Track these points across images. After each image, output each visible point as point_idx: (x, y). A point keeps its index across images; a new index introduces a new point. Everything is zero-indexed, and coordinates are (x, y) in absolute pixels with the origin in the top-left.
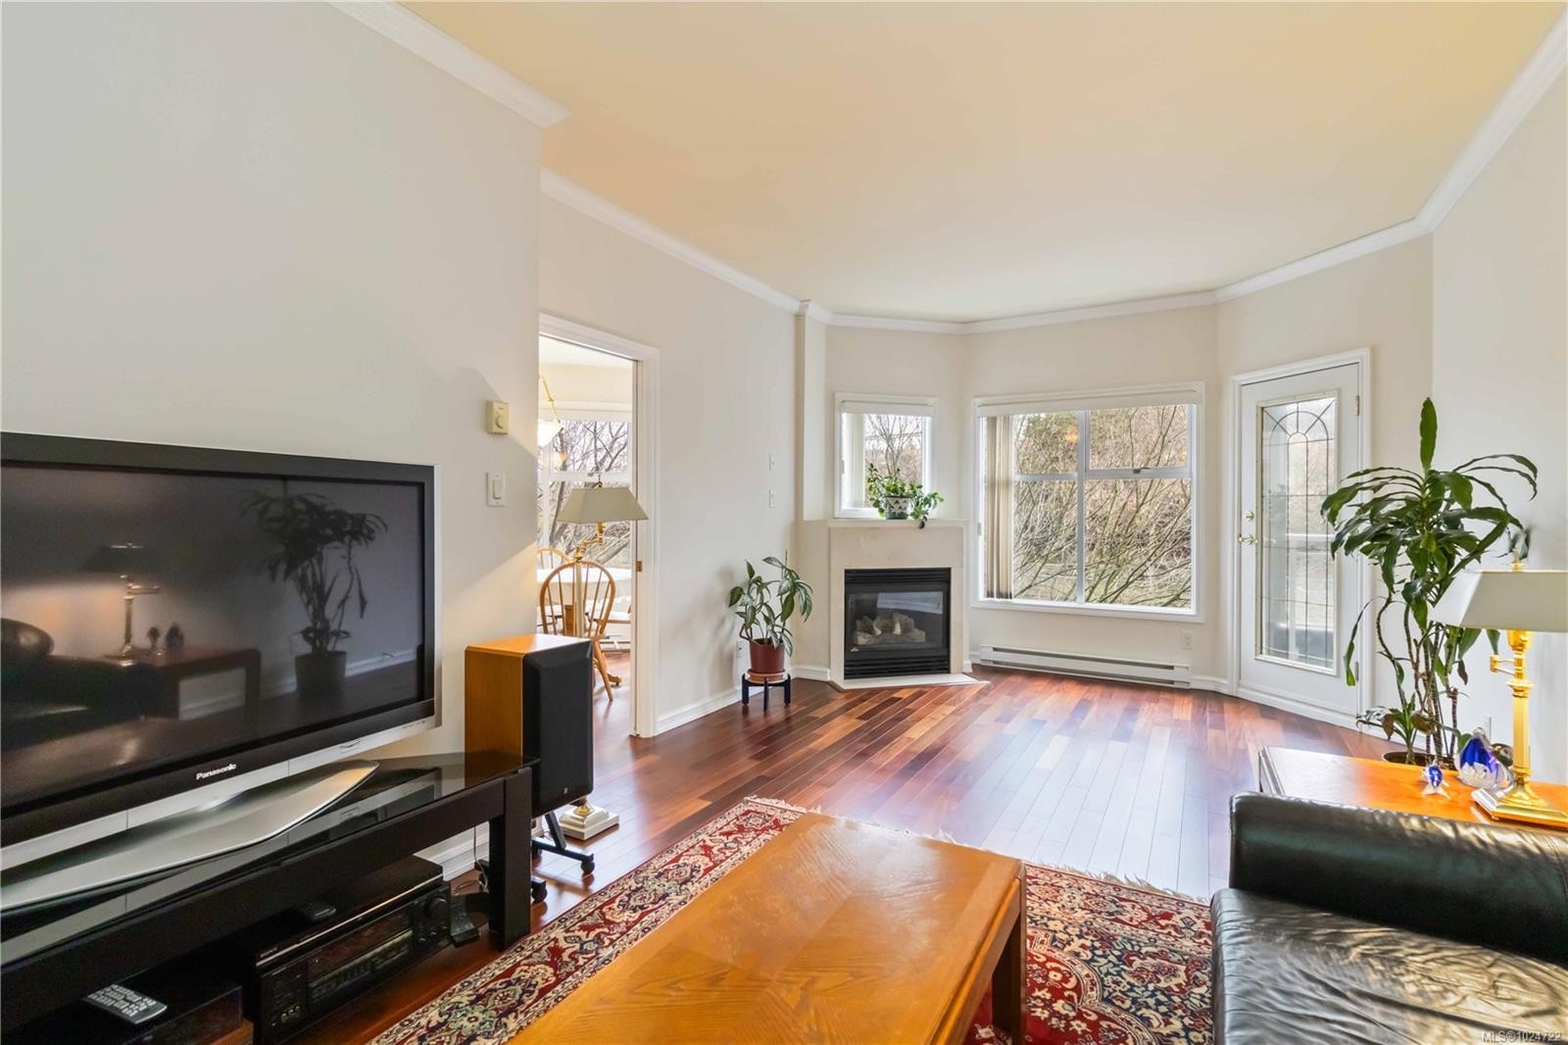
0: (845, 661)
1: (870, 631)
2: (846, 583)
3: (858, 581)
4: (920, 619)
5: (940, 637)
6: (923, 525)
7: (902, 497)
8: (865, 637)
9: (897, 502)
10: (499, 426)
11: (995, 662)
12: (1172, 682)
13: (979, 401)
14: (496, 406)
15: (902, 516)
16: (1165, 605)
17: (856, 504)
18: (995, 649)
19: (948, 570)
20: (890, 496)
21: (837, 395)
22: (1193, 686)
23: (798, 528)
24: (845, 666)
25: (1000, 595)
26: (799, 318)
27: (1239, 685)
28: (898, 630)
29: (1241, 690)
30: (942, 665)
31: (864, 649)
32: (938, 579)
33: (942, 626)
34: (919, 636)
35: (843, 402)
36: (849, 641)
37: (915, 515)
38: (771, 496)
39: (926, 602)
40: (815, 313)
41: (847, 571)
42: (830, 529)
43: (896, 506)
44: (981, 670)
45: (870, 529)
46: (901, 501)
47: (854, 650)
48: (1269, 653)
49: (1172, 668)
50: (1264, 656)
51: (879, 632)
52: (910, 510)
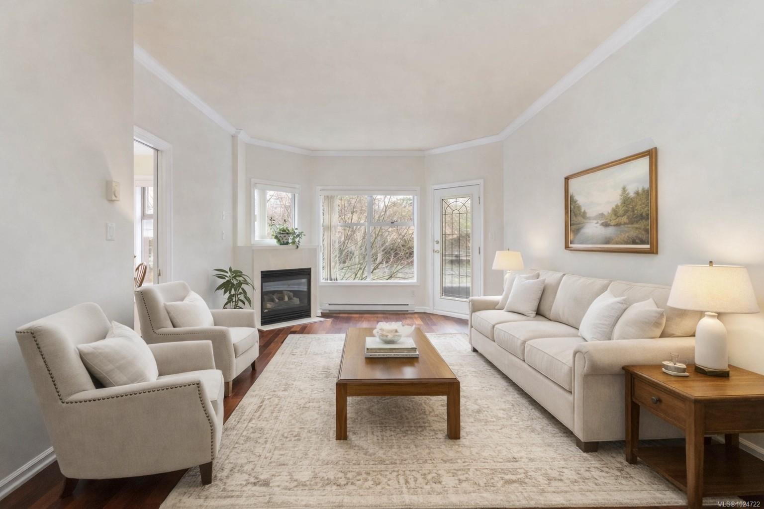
0: (261, 317)
1: (272, 300)
2: (261, 277)
3: (267, 276)
4: (296, 293)
5: (306, 301)
6: (298, 247)
8: (270, 304)
9: (285, 236)
10: (116, 197)
11: (330, 311)
12: (408, 311)
13: (320, 188)
14: (114, 184)
15: (287, 243)
17: (262, 237)
18: (329, 304)
19: (310, 269)
20: (280, 233)
21: (252, 180)
22: (416, 311)
23: (235, 249)
24: (261, 319)
25: (331, 279)
26: (234, 137)
27: (434, 309)
28: (286, 299)
29: (435, 311)
30: (307, 314)
31: (271, 311)
32: (306, 273)
33: (307, 296)
34: (296, 301)
35: (256, 183)
36: (263, 307)
37: (294, 243)
38: (223, 234)
39: (300, 285)
40: (243, 136)
41: (262, 272)
42: (253, 250)
43: (285, 238)
44: (324, 315)
45: (269, 249)
46: (287, 235)
47: (266, 311)
48: (444, 296)
49: (408, 305)
51: (277, 300)
52: (290, 241)
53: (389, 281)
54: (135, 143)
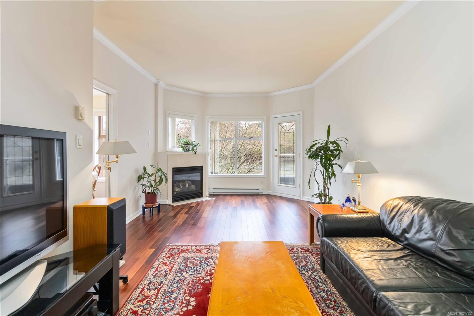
0: (173, 197)
1: (179, 186)
2: (173, 172)
3: (177, 171)
4: (193, 182)
5: (200, 186)
6: (195, 153)
7: (189, 144)
8: (178, 189)
9: (187, 146)
10: (82, 117)
11: (214, 193)
12: (259, 193)
13: (208, 117)
14: (80, 109)
15: (189, 151)
16: (247, 173)
17: (174, 147)
18: (214, 189)
19: (202, 166)
20: (185, 144)
21: (167, 112)
22: (264, 193)
23: (156, 154)
24: (173, 198)
25: (215, 173)
26: (156, 85)
27: (274, 192)
28: (187, 186)
29: (274, 193)
30: (200, 195)
31: (179, 193)
32: (199, 169)
33: (201, 183)
34: (193, 187)
35: (169, 114)
36: (173, 191)
37: (193, 150)
38: (149, 144)
39: (196, 177)
40: (161, 84)
41: (173, 168)
42: (168, 155)
43: (187, 148)
44: (211, 195)
45: (178, 154)
46: (188, 146)
47: (175, 193)
48: (281, 183)
49: (259, 189)
50: (280, 184)
51: (182, 187)
52: (190, 149)
53: (247, 174)
54: (94, 90)
